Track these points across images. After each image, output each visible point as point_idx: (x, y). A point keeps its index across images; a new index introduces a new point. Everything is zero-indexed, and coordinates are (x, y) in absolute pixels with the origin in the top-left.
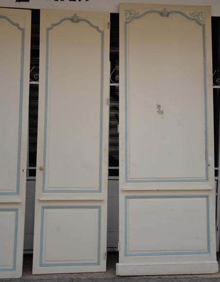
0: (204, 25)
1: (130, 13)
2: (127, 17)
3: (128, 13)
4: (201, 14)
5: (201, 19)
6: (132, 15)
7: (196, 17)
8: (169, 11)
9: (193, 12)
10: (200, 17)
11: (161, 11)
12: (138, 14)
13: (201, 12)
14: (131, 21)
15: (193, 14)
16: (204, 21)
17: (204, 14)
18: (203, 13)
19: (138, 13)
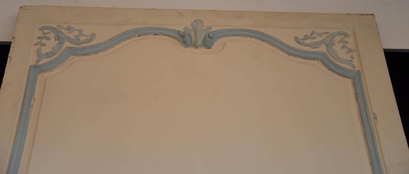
0: (359, 73)
1: (58, 38)
2: (44, 50)
3: (52, 35)
4: (337, 38)
5: (342, 54)
6: (67, 44)
7: (322, 49)
8: (214, 29)
9: (308, 32)
10: (337, 47)
11: (181, 29)
12: (90, 40)
13: (339, 34)
14: (60, 61)
15: (306, 37)
16: (355, 62)
17: (350, 40)
18: (346, 35)
19: (93, 36)
